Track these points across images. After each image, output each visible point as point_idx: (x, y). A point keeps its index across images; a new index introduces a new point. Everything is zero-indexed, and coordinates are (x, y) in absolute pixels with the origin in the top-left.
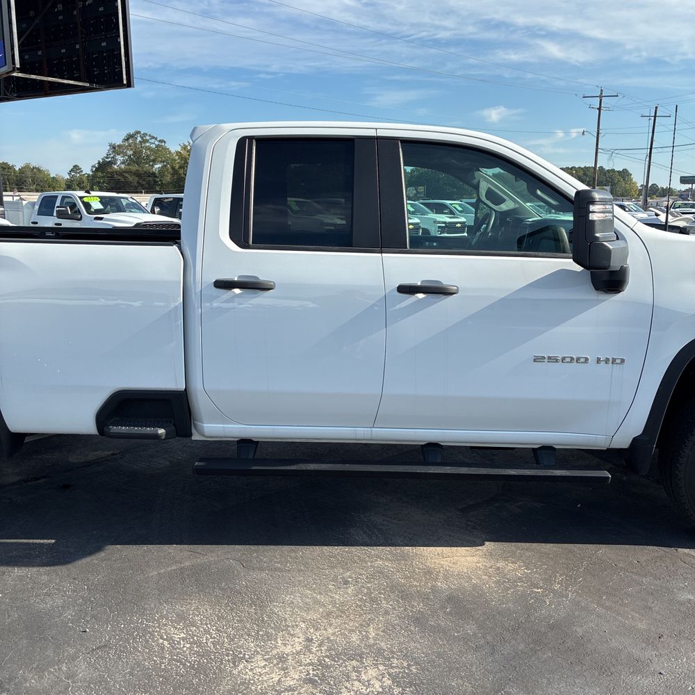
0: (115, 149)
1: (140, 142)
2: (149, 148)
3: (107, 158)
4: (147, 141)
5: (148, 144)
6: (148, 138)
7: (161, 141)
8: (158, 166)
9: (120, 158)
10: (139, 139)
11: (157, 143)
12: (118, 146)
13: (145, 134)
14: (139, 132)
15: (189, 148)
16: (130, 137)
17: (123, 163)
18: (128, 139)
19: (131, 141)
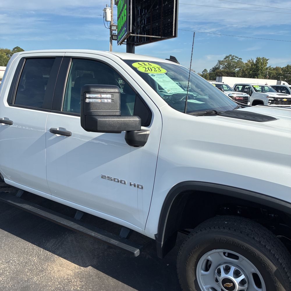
0: (220, 62)
1: (231, 59)
2: (234, 62)
3: (217, 66)
4: (234, 59)
5: (234, 60)
6: (234, 57)
7: (240, 59)
8: (237, 69)
9: (221, 66)
10: (231, 58)
11: (238, 60)
12: (222, 61)
13: (233, 56)
14: (231, 55)
15: (251, 61)
16: (227, 57)
17: (222, 68)
18: (226, 58)
19: (227, 59)
